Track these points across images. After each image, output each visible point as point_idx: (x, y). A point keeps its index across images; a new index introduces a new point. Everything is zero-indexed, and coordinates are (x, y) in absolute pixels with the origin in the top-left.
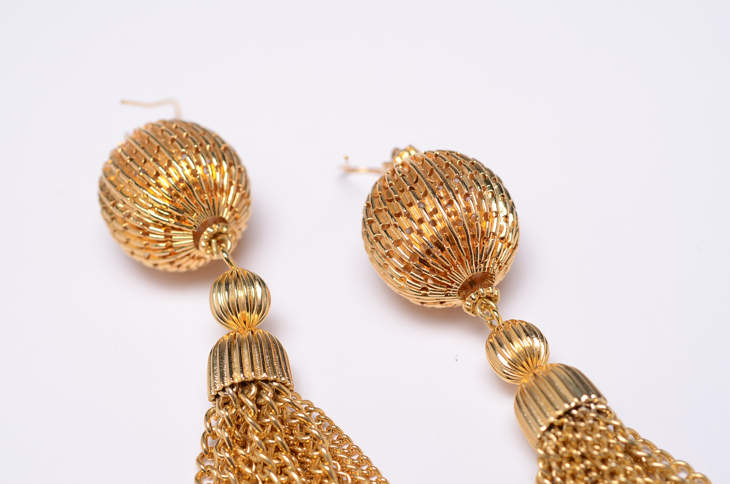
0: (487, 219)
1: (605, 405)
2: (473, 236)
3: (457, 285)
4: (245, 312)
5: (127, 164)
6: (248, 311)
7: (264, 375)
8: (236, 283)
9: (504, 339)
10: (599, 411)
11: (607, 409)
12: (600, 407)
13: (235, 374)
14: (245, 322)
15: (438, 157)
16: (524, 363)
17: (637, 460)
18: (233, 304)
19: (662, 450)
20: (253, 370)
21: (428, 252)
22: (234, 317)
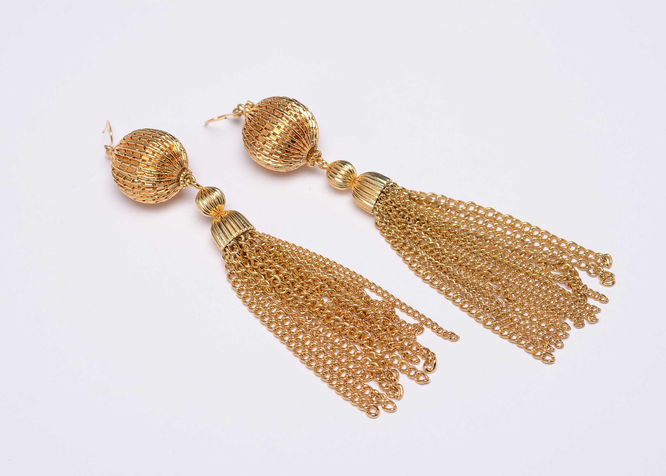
0: (307, 122)
1: (392, 182)
2: (305, 132)
3: (305, 156)
4: (219, 205)
5: (124, 157)
6: (220, 204)
7: (246, 229)
8: (209, 193)
9: (336, 171)
10: (392, 186)
11: (394, 183)
12: (391, 184)
13: (233, 234)
14: (220, 210)
15: (272, 103)
16: (349, 178)
17: (414, 200)
18: (213, 203)
19: (420, 192)
20: (240, 229)
21: (289, 146)
22: (214, 209)
